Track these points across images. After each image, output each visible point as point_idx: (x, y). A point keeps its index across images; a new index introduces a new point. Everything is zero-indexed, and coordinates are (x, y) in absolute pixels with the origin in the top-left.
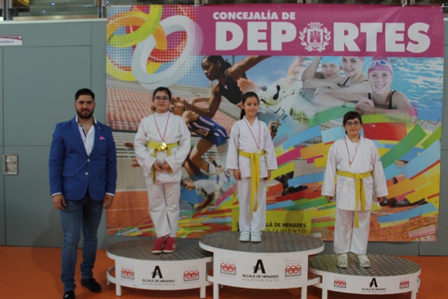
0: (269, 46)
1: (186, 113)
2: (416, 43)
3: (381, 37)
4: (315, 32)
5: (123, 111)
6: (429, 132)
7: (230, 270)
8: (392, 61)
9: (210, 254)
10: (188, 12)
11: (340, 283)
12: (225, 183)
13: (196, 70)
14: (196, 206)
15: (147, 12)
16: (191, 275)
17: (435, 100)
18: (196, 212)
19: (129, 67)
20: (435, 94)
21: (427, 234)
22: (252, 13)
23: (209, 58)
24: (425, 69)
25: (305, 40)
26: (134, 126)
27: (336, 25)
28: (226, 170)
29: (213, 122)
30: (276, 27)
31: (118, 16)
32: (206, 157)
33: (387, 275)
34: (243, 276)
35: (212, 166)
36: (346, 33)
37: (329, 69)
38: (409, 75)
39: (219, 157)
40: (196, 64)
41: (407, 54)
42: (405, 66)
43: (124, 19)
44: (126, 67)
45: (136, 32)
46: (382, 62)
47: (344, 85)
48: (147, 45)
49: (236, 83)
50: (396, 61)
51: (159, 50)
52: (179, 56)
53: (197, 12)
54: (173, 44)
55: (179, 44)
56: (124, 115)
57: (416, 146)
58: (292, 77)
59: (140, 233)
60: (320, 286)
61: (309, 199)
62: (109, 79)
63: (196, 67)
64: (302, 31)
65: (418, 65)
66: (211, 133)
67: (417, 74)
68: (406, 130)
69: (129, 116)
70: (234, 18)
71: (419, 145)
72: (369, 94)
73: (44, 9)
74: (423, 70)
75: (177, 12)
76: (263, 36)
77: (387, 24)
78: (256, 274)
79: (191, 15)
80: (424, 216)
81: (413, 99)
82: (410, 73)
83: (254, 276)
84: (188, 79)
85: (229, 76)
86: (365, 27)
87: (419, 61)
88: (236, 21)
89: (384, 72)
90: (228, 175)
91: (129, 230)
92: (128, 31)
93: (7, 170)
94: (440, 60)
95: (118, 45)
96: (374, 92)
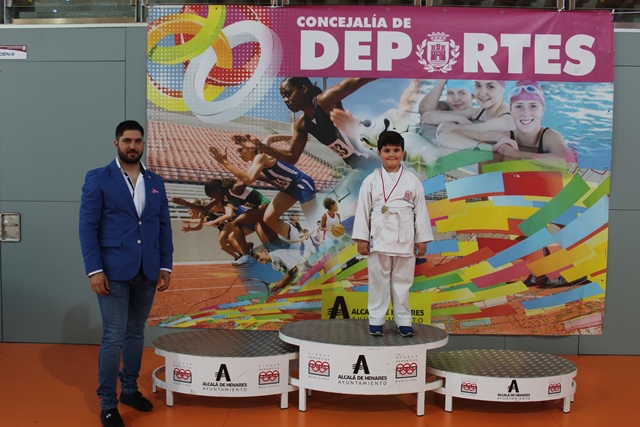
0: (374, 64)
1: (258, 157)
2: (577, 62)
3: (528, 53)
4: (439, 45)
5: (170, 154)
6: (593, 185)
7: (322, 370)
8: (543, 87)
9: (296, 349)
10: (262, 16)
11: (469, 387)
12: (312, 254)
13: (273, 97)
14: (272, 285)
15: (205, 15)
16: (268, 377)
17: (601, 140)
18: (272, 295)
19: (179, 92)
20: (601, 132)
21: (589, 325)
22: (350, 19)
23: (290, 81)
24: (589, 98)
25: (425, 56)
26: (185, 174)
27: (467, 36)
28: (313, 236)
29: (296, 170)
30: (385, 39)
31: (164, 21)
32: (286, 217)
33: (532, 376)
34: (340, 377)
35: (294, 230)
36: (481, 47)
37: (457, 97)
38: (566, 106)
39: (304, 218)
40: (273, 89)
41: (564, 77)
42: (561, 94)
43: (172, 24)
44: (175, 92)
45: (189, 42)
46: (529, 89)
47: (477, 119)
48: (204, 61)
49: (329, 116)
50: (549, 86)
51: (221, 69)
52: (249, 77)
53: (274, 16)
54: (241, 61)
55: (249, 60)
56: (171, 159)
57: (575, 205)
58: (406, 107)
59: (193, 323)
60: (443, 391)
61: (427, 276)
62: (151, 108)
63: (273, 93)
64: (420, 44)
65: (578, 93)
66: (294, 184)
67: (577, 105)
68: (561, 182)
69: (179, 160)
70: (326, 25)
71: (580, 203)
72: (512, 132)
73: (55, 8)
74: (585, 100)
75: (246, 16)
76: (366, 51)
77: (537, 36)
78: (356, 375)
79: (266, 20)
80: (585, 300)
81: (572, 140)
82: (568, 104)
83: (354, 378)
84: (261, 109)
85: (318, 106)
86: (507, 39)
87: (580, 87)
88: (329, 29)
89: (532, 102)
90: (316, 242)
91: (178, 319)
92: (178, 42)
93: (4, 234)
94: (609, 87)
95: (164, 60)
96: (518, 129)
